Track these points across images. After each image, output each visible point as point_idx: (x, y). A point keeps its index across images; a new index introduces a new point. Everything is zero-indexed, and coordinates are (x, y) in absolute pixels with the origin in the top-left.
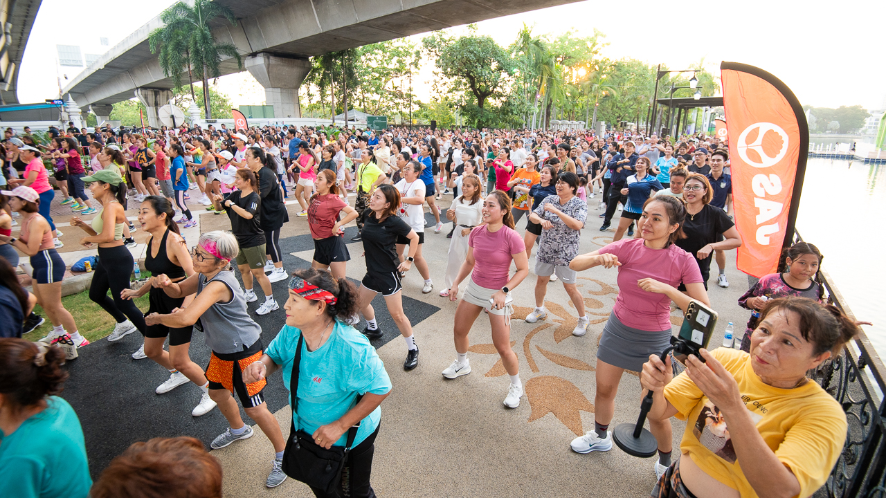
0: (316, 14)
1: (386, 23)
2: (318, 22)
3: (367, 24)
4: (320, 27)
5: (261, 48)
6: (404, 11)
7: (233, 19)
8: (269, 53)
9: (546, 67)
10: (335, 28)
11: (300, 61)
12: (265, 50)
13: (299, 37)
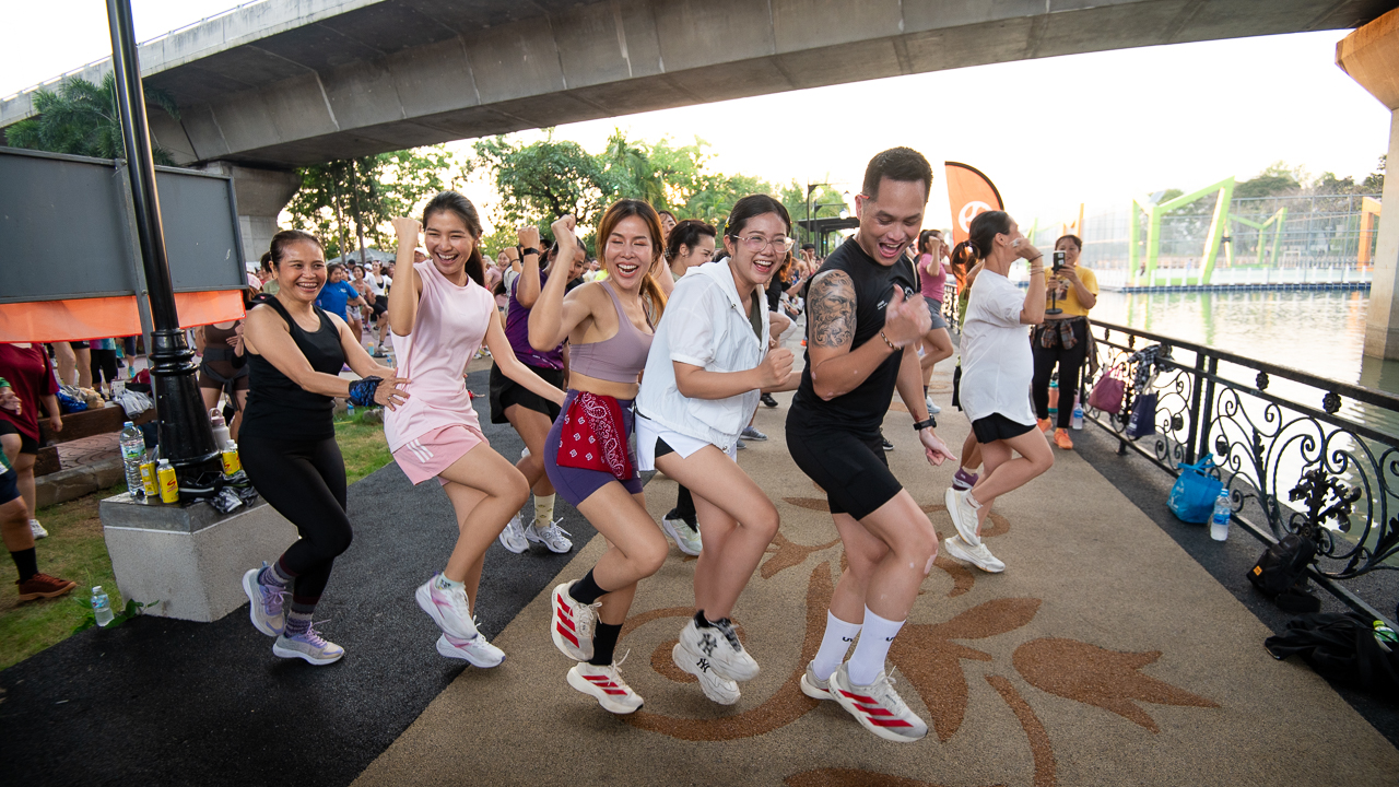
0: (328, 105)
1: (448, 121)
2: (332, 115)
3: (419, 121)
4: (336, 123)
5: (217, 154)
6: (482, 106)
7: (174, 109)
8: (229, 161)
9: (651, 183)
10: (363, 124)
11: (280, 175)
12: (224, 156)
13: (295, 137)
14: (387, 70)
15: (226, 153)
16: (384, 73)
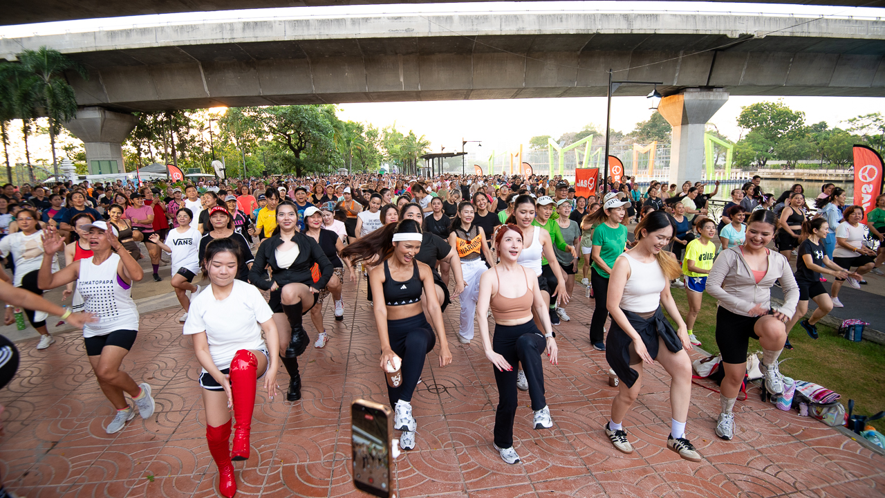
0: (205, 82)
1: (284, 98)
2: (206, 88)
3: (266, 97)
4: (208, 92)
6: (314, 94)
10: (228, 95)
11: (129, 116)
12: (104, 104)
13: (171, 97)
14: (255, 68)
15: (105, 102)
16: (252, 69)
